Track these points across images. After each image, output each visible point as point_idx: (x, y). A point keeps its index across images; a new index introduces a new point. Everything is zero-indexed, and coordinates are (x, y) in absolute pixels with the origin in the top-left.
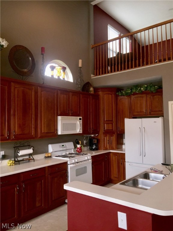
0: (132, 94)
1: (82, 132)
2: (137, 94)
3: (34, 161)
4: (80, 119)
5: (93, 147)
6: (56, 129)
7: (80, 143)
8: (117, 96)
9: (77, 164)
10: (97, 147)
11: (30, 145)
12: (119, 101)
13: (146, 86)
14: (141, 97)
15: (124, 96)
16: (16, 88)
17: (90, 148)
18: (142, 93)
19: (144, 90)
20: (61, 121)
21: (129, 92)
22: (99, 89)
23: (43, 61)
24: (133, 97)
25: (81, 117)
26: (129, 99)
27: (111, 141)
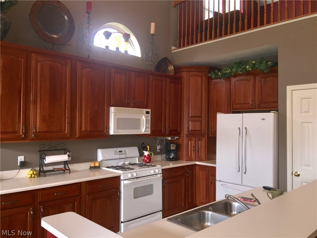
0: (232, 76)
1: (149, 133)
2: (239, 75)
3: (70, 173)
4: (147, 113)
5: (171, 155)
6: (106, 127)
7: (149, 150)
8: (209, 79)
9: (136, 180)
10: (176, 155)
11: (66, 149)
12: (212, 85)
13: (254, 62)
14: (246, 80)
15: (220, 78)
16: (39, 61)
17: (166, 157)
18: (248, 73)
19: (251, 69)
20: (115, 115)
21: (228, 72)
22: (183, 68)
23: (89, 23)
24: (233, 80)
25: (149, 110)
26: (228, 83)
27: (198, 148)
